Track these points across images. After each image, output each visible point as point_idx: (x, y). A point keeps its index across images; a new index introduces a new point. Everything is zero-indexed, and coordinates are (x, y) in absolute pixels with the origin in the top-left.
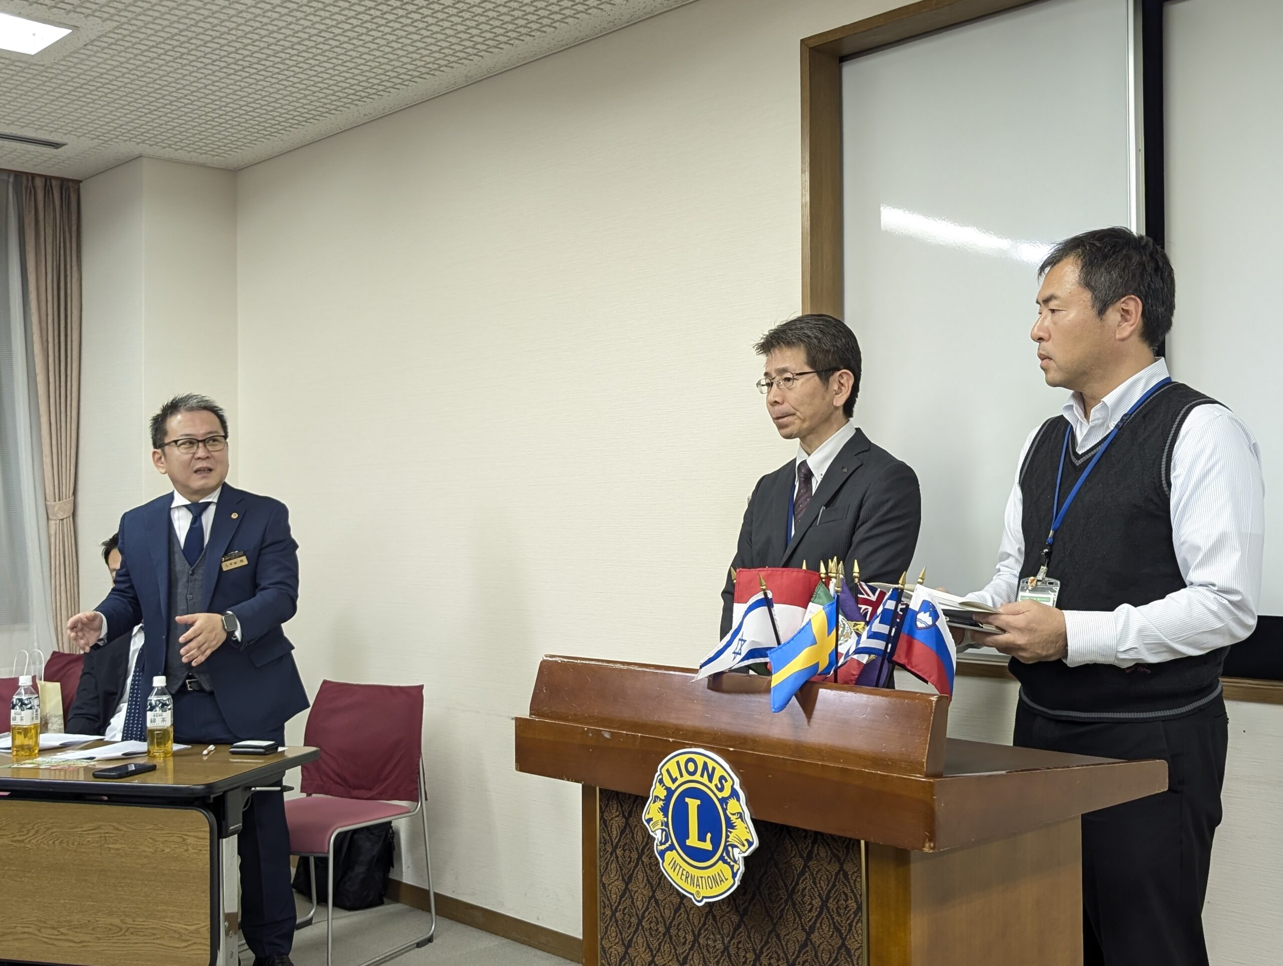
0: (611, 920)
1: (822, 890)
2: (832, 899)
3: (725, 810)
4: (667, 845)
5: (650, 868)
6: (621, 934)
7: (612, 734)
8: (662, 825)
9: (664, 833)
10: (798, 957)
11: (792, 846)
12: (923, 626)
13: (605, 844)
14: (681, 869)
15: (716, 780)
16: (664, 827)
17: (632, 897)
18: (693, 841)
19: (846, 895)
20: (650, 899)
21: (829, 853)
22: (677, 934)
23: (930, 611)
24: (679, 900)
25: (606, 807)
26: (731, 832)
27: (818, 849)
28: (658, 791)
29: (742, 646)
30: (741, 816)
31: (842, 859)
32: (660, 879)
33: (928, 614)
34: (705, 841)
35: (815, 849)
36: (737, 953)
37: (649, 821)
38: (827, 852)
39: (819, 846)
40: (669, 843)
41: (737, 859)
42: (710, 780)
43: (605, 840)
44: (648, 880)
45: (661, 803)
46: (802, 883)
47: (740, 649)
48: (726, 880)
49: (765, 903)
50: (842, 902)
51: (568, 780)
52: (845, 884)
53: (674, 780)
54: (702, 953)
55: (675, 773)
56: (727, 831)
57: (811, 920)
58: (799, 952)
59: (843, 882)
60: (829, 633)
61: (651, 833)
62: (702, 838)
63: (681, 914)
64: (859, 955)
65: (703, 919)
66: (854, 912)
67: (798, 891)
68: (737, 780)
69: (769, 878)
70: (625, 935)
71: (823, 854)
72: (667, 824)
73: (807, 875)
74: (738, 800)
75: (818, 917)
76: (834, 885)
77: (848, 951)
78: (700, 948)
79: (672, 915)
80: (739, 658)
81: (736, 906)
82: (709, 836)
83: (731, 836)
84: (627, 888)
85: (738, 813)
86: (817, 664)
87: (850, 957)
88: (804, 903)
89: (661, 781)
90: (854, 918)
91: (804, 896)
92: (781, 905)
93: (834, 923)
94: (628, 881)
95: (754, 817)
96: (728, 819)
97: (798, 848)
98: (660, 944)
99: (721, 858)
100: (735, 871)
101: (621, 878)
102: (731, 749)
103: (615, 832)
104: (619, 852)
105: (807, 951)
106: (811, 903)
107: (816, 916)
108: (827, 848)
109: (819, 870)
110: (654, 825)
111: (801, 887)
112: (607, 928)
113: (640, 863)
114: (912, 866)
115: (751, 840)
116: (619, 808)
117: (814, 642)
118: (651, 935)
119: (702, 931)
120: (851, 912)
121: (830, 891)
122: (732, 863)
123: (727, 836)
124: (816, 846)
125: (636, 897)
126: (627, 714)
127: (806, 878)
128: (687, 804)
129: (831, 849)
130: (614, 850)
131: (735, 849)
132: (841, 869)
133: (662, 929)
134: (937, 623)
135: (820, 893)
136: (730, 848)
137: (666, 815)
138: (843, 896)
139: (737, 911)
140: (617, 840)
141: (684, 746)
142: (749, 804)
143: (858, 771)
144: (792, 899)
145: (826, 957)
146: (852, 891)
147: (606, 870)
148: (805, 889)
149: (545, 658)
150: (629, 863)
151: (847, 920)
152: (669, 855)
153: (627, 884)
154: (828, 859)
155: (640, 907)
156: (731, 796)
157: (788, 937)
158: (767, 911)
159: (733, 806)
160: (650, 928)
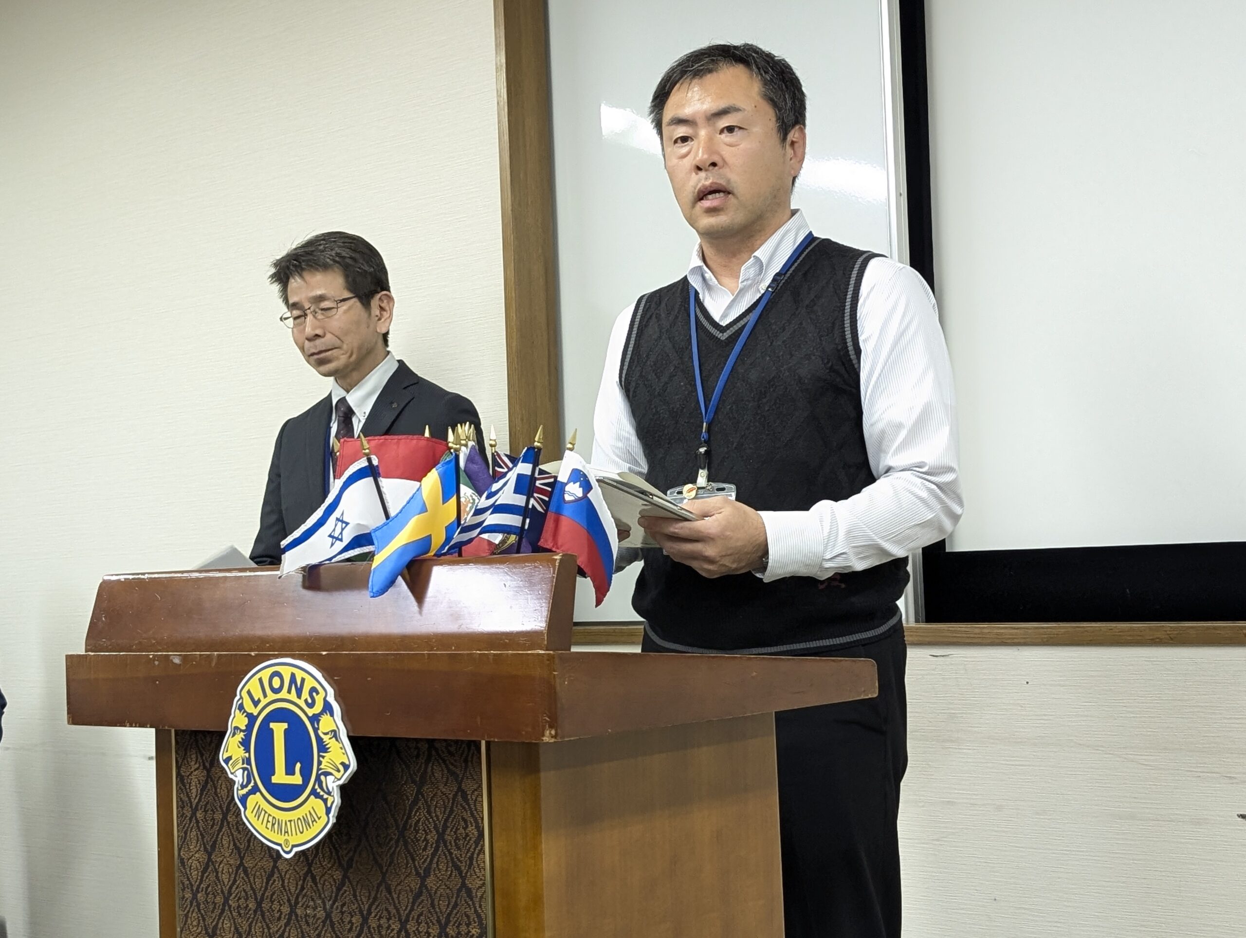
0: (191, 905)
1: (438, 819)
2: (449, 830)
3: (316, 730)
4: (249, 787)
5: (237, 828)
6: (204, 920)
7: (185, 658)
8: (243, 764)
9: (246, 772)
10: (412, 910)
11: (403, 770)
12: (572, 498)
13: (183, 808)
14: (267, 815)
15: (305, 694)
16: (245, 766)
17: (216, 869)
18: (280, 777)
19: (465, 821)
20: (238, 868)
21: (446, 772)
22: (271, 907)
23: (580, 481)
24: (272, 864)
25: (184, 759)
26: (323, 757)
27: (433, 769)
28: (238, 720)
29: (343, 529)
30: (335, 734)
31: (461, 776)
32: (249, 841)
33: (578, 484)
34: (293, 774)
35: (429, 769)
36: (341, 919)
37: (227, 761)
38: (442, 770)
39: (433, 764)
40: (252, 784)
41: (331, 790)
42: (299, 696)
43: (183, 803)
44: (235, 844)
45: (242, 735)
46: (415, 815)
47: (341, 533)
48: (319, 818)
49: (372, 848)
50: (462, 830)
51: (131, 726)
52: (464, 808)
53: (256, 703)
54: (301, 927)
55: (257, 694)
56: (319, 756)
57: (426, 860)
58: (413, 903)
59: (461, 805)
60: (445, 499)
61: (231, 776)
62: (290, 771)
63: (274, 881)
64: (482, 895)
65: (300, 883)
66: (474, 842)
67: (411, 826)
68: (331, 691)
69: (377, 816)
70: (209, 921)
71: (438, 775)
72: (249, 763)
73: (420, 804)
74: (332, 715)
75: (433, 855)
76: (452, 811)
77: (469, 892)
78: (298, 921)
79: (264, 884)
80: (339, 546)
81: (338, 858)
82: (298, 766)
83: (324, 761)
84: (209, 859)
85: (332, 731)
86: (428, 539)
87: (472, 900)
88: (418, 840)
89: (241, 707)
90: (475, 849)
91: (417, 832)
92: (390, 848)
93: (452, 859)
94: (210, 850)
95: (350, 734)
96: (319, 740)
97: (409, 771)
98: (250, 926)
99: (314, 793)
100: (329, 805)
101: (202, 849)
102: (324, 653)
103: (194, 791)
104: (200, 815)
105: (422, 901)
106: (425, 839)
107: (432, 854)
108: (443, 766)
109: (435, 795)
110: (234, 766)
111: (413, 821)
112: (186, 916)
113: (225, 824)
114: (542, 775)
115: (347, 763)
116: (199, 758)
117: (424, 509)
118: (240, 914)
119: (300, 899)
120: (471, 842)
121: (446, 820)
122: (326, 796)
123: (320, 763)
124: (430, 765)
125: (221, 869)
126: (201, 631)
127: (420, 807)
128: (272, 730)
129: (447, 767)
130: (194, 814)
131: (328, 777)
132: (460, 789)
133: (252, 905)
134: (589, 495)
135: (435, 824)
136: (323, 778)
137: (247, 750)
138: (462, 823)
139: (340, 864)
140: (197, 800)
141: (268, 657)
142: (346, 718)
143: (468, 654)
144: (404, 837)
145: (443, 904)
146: (472, 815)
147: (184, 842)
148: (418, 821)
149: (106, 578)
150: (212, 826)
151: (467, 852)
152: (252, 800)
153: (210, 855)
154: (444, 780)
155: (226, 881)
156: (323, 711)
157: (399, 888)
158: (375, 859)
159: (326, 724)
160: (239, 906)
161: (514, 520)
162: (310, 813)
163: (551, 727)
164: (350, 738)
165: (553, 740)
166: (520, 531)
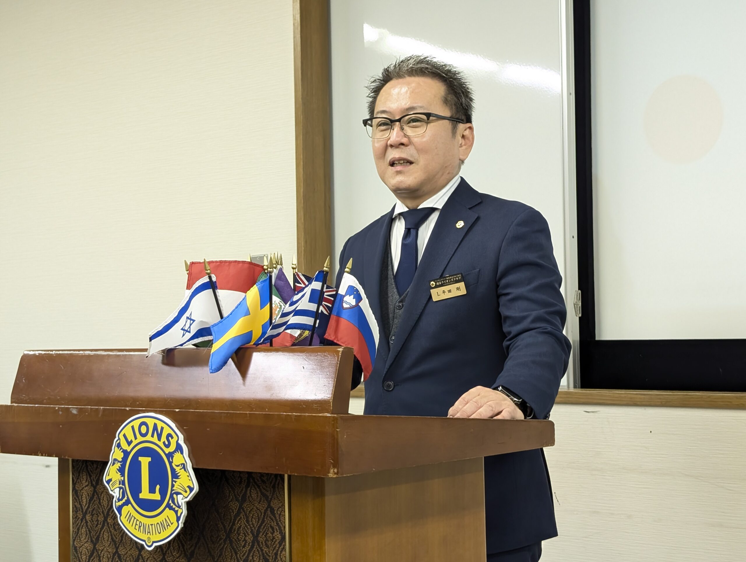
1: (254, 526)
2: (261, 534)
3: (171, 463)
4: (124, 501)
5: (114, 527)
7: (80, 410)
8: (120, 484)
9: (121, 490)
11: (230, 492)
12: (348, 306)
13: (76, 512)
14: (135, 520)
15: (164, 438)
16: (121, 486)
17: (99, 555)
18: (145, 494)
19: (272, 528)
20: (114, 555)
21: (260, 494)
23: (354, 294)
24: (138, 553)
25: (78, 479)
26: (175, 482)
27: (250, 491)
28: (116, 454)
29: (191, 325)
30: (184, 467)
31: (270, 497)
32: (122, 537)
33: (352, 296)
34: (154, 492)
35: (248, 492)
37: (108, 482)
38: (257, 493)
39: (251, 489)
40: (126, 498)
41: (180, 504)
42: (159, 439)
43: (77, 509)
44: (112, 539)
45: (119, 464)
46: (237, 523)
47: (190, 327)
48: (172, 524)
49: (207, 544)
51: (42, 455)
52: (272, 519)
53: (129, 443)
55: (130, 437)
56: (172, 481)
57: (244, 554)
59: (270, 517)
60: (262, 306)
61: (111, 492)
62: (152, 490)
66: (279, 543)
67: (235, 530)
68: (181, 436)
69: (211, 523)
71: (254, 495)
72: (123, 483)
73: (241, 515)
74: (182, 453)
75: (250, 551)
76: (263, 521)
80: (188, 336)
81: (184, 550)
82: (158, 487)
83: (176, 485)
84: (94, 548)
85: (182, 464)
86: (250, 333)
88: (239, 540)
89: (119, 446)
90: (279, 548)
91: (239, 535)
92: (220, 545)
93: (263, 554)
94: (95, 541)
95: (194, 467)
96: (173, 470)
97: (234, 492)
99: (168, 506)
100: (179, 515)
101: (89, 541)
102: (177, 410)
103: (85, 501)
104: (88, 517)
106: (245, 540)
108: (258, 489)
109: (251, 510)
110: (113, 485)
111: (236, 527)
113: (106, 524)
114: (327, 498)
115: (192, 486)
116: (89, 478)
117: (248, 313)
120: (277, 543)
121: (259, 527)
122: (177, 509)
123: (173, 486)
124: (249, 489)
125: (102, 555)
126: (92, 392)
127: (241, 517)
128: (140, 462)
129: (260, 491)
130: (84, 516)
131: (179, 496)
132: (269, 506)
135: (252, 530)
136: (175, 496)
137: (123, 475)
138: (271, 530)
139: (186, 555)
140: (86, 507)
141: (138, 412)
142: (191, 455)
143: (277, 415)
144: (230, 538)
146: (278, 524)
147: (77, 535)
148: (240, 527)
149: (26, 352)
150: (97, 526)
151: (274, 550)
152: (125, 510)
153: (95, 545)
154: (258, 499)
156: (176, 450)
158: (209, 551)
159: (178, 459)
161: (309, 321)
162: (166, 520)
163: (334, 467)
164: (194, 469)
165: (335, 476)
166: (312, 328)
